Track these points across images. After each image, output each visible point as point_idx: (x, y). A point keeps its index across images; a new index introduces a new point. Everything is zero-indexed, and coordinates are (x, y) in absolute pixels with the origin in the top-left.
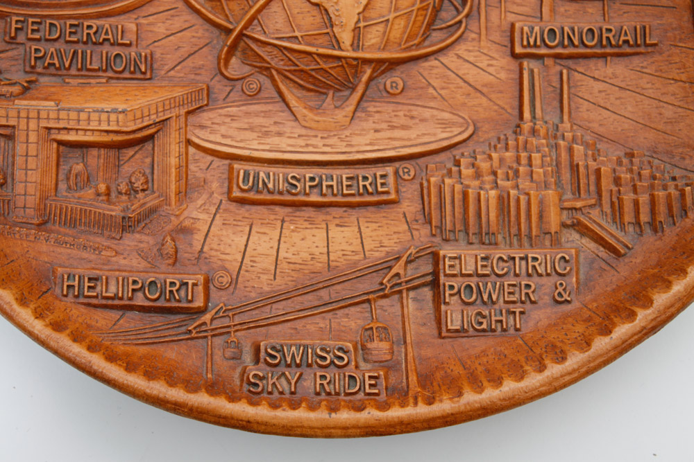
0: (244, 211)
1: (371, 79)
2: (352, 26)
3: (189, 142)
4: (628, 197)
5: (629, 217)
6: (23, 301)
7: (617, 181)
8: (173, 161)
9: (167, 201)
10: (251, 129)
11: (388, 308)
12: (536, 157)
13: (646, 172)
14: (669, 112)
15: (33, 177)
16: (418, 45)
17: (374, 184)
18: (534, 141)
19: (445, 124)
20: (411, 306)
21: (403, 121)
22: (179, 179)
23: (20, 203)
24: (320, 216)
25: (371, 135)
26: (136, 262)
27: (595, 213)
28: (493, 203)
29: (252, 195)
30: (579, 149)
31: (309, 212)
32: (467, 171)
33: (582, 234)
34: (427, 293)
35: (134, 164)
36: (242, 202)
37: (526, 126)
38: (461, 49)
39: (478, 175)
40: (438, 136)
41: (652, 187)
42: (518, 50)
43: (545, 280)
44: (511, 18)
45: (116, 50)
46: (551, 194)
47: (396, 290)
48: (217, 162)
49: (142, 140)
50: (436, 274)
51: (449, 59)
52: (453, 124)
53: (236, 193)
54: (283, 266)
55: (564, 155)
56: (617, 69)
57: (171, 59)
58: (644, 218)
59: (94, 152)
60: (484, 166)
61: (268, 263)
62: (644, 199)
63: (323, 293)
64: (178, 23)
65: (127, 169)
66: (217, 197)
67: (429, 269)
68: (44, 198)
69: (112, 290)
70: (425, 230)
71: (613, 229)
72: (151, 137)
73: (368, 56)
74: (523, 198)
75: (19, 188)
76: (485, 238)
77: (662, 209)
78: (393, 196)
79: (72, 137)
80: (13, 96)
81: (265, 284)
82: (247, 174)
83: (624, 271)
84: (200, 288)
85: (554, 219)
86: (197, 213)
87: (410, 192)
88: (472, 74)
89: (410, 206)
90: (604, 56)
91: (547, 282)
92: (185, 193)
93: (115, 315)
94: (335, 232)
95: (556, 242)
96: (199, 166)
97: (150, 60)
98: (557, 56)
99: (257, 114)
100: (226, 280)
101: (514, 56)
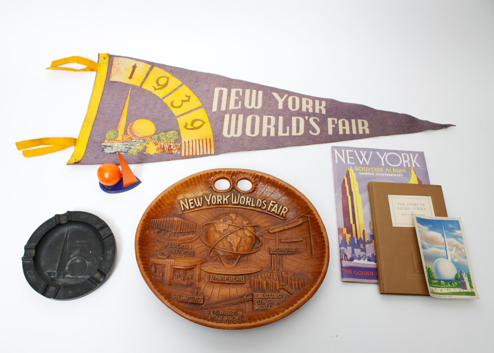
0: (212, 284)
1: (240, 258)
2: (236, 246)
3: (201, 270)
4: (293, 283)
5: (293, 287)
6: (165, 299)
7: (291, 279)
8: (198, 273)
9: (196, 281)
10: (214, 267)
11: (242, 305)
12: (274, 274)
13: (297, 278)
14: (302, 265)
15: (169, 275)
16: (250, 251)
17: (240, 279)
18: (274, 271)
19: (255, 268)
20: (247, 305)
21: (247, 267)
22: (199, 277)
23: (166, 280)
24: (228, 286)
25: (240, 269)
26: (189, 293)
27: (287, 286)
28: (265, 284)
29: (214, 281)
30: (283, 273)
31: (226, 285)
32: (260, 277)
33: (284, 290)
34: (251, 302)
35: (189, 273)
36: (212, 282)
37: (272, 268)
38: (259, 252)
39: (262, 278)
40: (254, 270)
41: (298, 280)
42: (271, 253)
43: (275, 299)
44: (270, 246)
45: (187, 250)
46: (277, 282)
47: (244, 302)
48: (207, 274)
49: (191, 268)
50: (253, 298)
51: (257, 254)
52: (257, 268)
53: (211, 280)
54: (220, 296)
55: (280, 274)
56: (292, 257)
57: (198, 252)
58: (297, 287)
59: (181, 270)
60: (263, 276)
61: (217, 295)
62: (297, 283)
63: (228, 302)
64: (200, 245)
65: (188, 274)
66: (206, 281)
67: (251, 297)
68: (170, 279)
69: (184, 298)
70: (251, 290)
71: (290, 289)
72: (193, 268)
73: (239, 253)
74: (271, 283)
75: (166, 277)
76: (263, 291)
77: (300, 285)
78: (244, 282)
79: (177, 267)
80: (165, 259)
81: (216, 299)
82: (213, 276)
83: (292, 297)
84: (202, 299)
85: (278, 287)
86: (202, 285)
87: (248, 281)
88: (261, 257)
89: (247, 285)
90: (289, 254)
91: (276, 300)
92: (200, 280)
93: (184, 304)
94: (231, 289)
95: (279, 292)
96: (203, 274)
97: (194, 252)
98: (279, 254)
99: (216, 264)
100: (208, 298)
101: (270, 254)
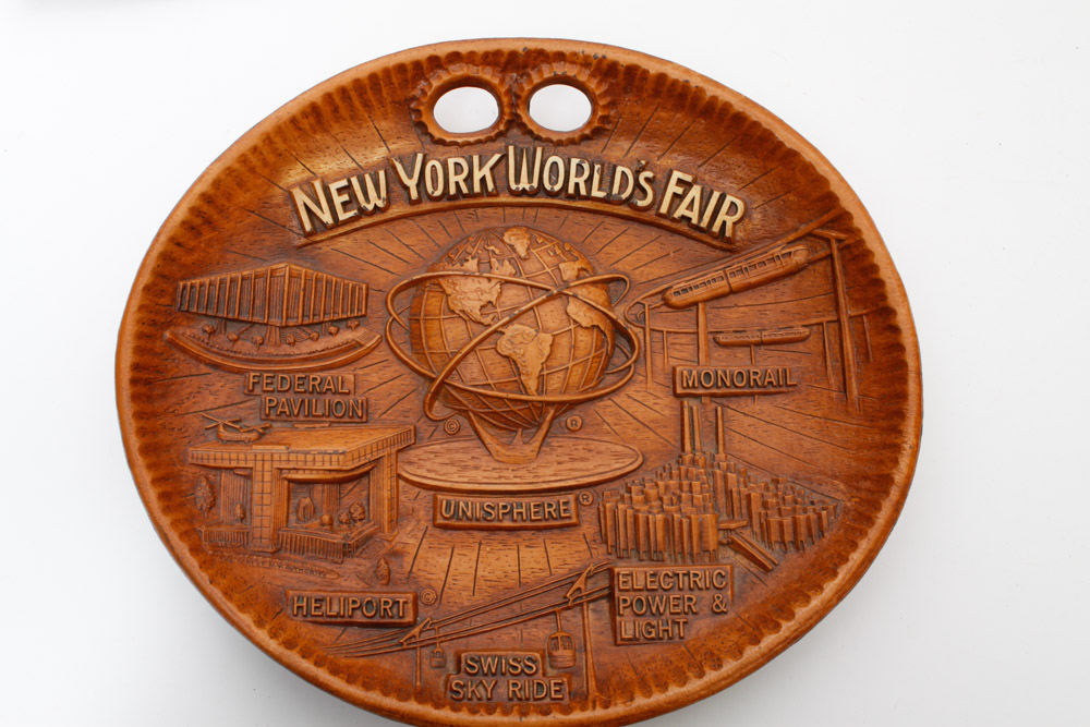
0: (446, 535)
1: (554, 418)
2: (537, 374)
3: (399, 476)
4: (774, 519)
5: (775, 537)
6: (260, 623)
7: (765, 505)
8: (386, 494)
9: (381, 529)
10: (452, 464)
11: (571, 619)
12: (696, 484)
13: (789, 497)
14: (807, 444)
15: (268, 511)
16: (594, 388)
17: (558, 510)
18: (694, 470)
19: (618, 456)
20: (591, 616)
21: (582, 454)
22: (391, 508)
23: (257, 535)
24: (512, 539)
25: (555, 467)
26: (354, 583)
27: (747, 533)
28: (660, 525)
29: (453, 522)
30: (732, 476)
31: (503, 535)
32: (637, 498)
33: (736, 552)
34: (604, 604)
35: (352, 497)
36: (445, 527)
37: (687, 457)
38: (630, 390)
39: (647, 500)
40: (616, 467)
41: (794, 510)
42: (679, 390)
43: (704, 593)
44: (673, 362)
45: (337, 398)
46: (709, 517)
47: (578, 604)
48: (424, 493)
49: (359, 476)
50: (611, 587)
51: (620, 399)
52: (626, 455)
53: (440, 521)
54: (481, 583)
55: (720, 483)
56: (763, 406)
57: (383, 404)
58: (788, 537)
59: (319, 487)
60: (652, 492)
61: (468, 581)
62: (787, 521)
63: (516, 607)
64: (389, 373)
65: (346, 501)
66: (424, 524)
67: (606, 583)
68: (277, 529)
69: (335, 608)
70: (602, 549)
71: (762, 547)
72: (367, 473)
73: (551, 399)
74: (685, 521)
75: (257, 521)
76: (654, 555)
77: (803, 530)
78: (574, 520)
79: (300, 476)
80: (250, 442)
81: (465, 599)
82: (448, 504)
83: (772, 585)
84: (410, 605)
85: (712, 539)
86: (407, 537)
87: (589, 515)
88: (639, 411)
89: (589, 528)
90: (752, 395)
91: (707, 595)
92: (396, 522)
93: (337, 630)
94: (525, 552)
95: (714, 559)
96: (408, 496)
97: (366, 406)
98: (713, 396)
99: (457, 451)
100: (432, 596)
101: (676, 395)
